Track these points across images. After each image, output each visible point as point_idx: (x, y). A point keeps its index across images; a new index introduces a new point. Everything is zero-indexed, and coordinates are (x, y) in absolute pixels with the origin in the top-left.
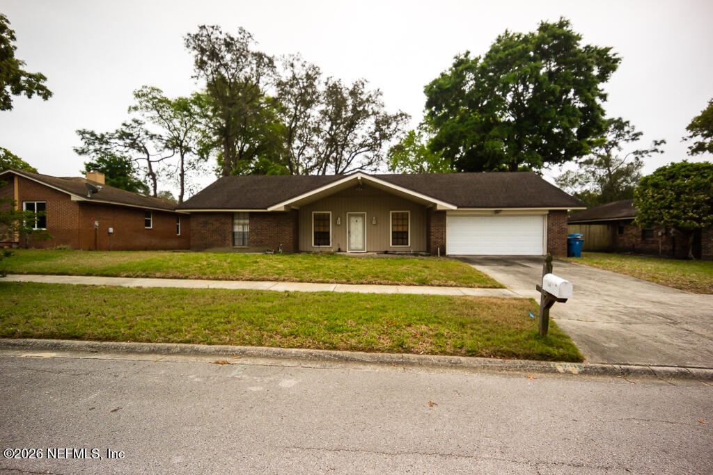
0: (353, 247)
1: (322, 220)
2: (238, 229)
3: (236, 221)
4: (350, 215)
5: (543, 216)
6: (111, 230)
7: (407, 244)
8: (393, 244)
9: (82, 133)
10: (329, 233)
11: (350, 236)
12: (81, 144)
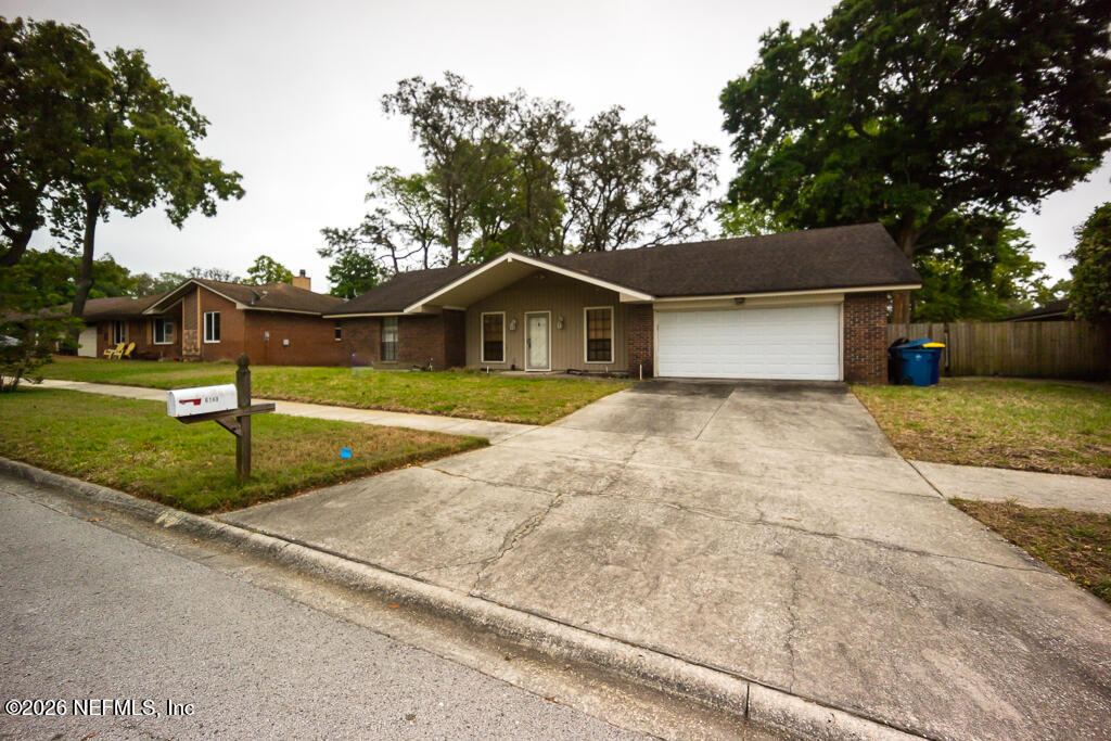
0: (534, 362)
1: (494, 325)
2: (389, 339)
3: (387, 329)
4: (530, 317)
5: (839, 304)
6: (286, 342)
7: (610, 360)
8: (588, 360)
9: (326, 231)
10: (502, 342)
11: (530, 346)
12: (326, 245)
